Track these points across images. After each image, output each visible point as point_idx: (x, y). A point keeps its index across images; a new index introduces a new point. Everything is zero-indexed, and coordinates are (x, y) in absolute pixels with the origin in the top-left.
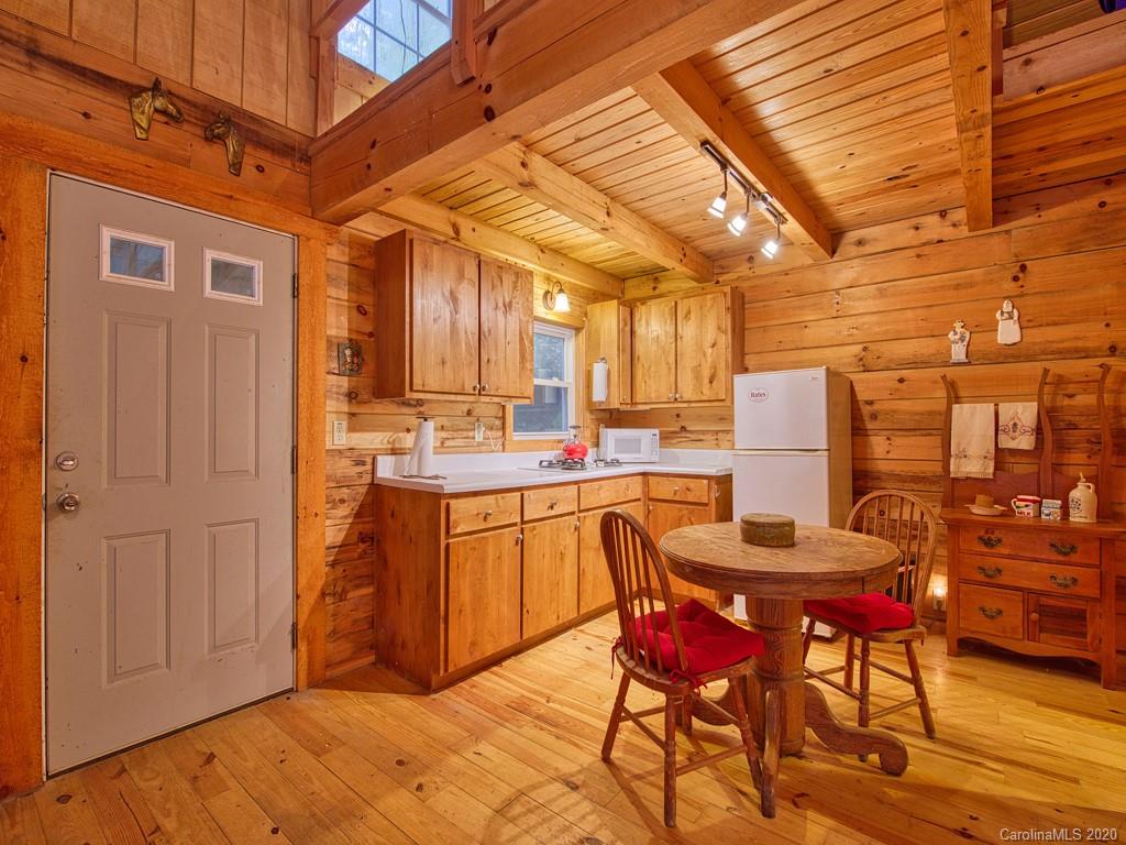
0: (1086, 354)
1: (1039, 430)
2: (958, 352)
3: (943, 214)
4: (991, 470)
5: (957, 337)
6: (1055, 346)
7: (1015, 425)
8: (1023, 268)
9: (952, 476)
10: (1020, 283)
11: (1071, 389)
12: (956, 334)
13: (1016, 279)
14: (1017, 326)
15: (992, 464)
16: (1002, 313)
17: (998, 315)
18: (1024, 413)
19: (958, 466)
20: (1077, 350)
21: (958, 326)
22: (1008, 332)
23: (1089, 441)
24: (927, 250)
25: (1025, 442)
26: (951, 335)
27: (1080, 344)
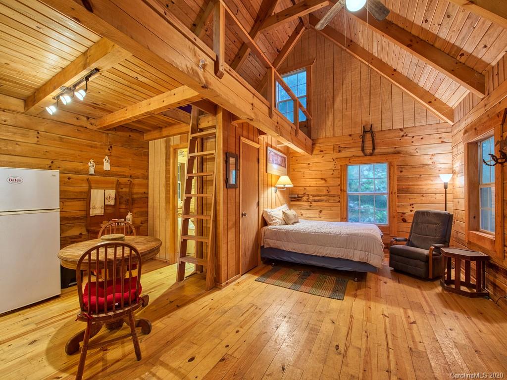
0: (125, 177)
1: (116, 199)
2: (92, 171)
3: (88, 118)
4: (103, 212)
5: (92, 165)
6: (119, 173)
7: (110, 197)
8: (111, 147)
9: (91, 215)
10: (110, 151)
11: (122, 186)
12: (91, 164)
13: (109, 150)
14: (109, 165)
15: (103, 210)
16: (105, 160)
17: (104, 160)
18: (112, 193)
19: (93, 212)
20: (123, 175)
21: (92, 161)
22: (107, 166)
23: (126, 202)
24: (81, 129)
25: (112, 203)
26: (89, 164)
27: (124, 174)
